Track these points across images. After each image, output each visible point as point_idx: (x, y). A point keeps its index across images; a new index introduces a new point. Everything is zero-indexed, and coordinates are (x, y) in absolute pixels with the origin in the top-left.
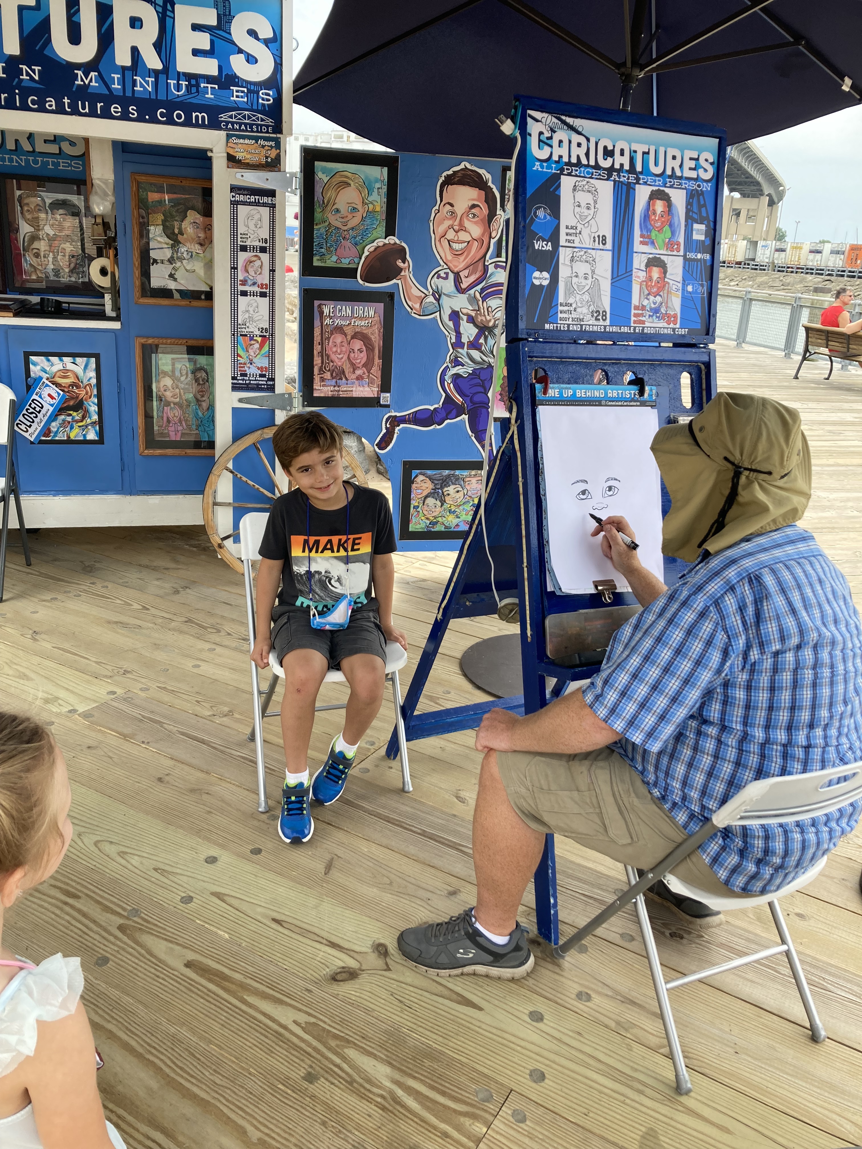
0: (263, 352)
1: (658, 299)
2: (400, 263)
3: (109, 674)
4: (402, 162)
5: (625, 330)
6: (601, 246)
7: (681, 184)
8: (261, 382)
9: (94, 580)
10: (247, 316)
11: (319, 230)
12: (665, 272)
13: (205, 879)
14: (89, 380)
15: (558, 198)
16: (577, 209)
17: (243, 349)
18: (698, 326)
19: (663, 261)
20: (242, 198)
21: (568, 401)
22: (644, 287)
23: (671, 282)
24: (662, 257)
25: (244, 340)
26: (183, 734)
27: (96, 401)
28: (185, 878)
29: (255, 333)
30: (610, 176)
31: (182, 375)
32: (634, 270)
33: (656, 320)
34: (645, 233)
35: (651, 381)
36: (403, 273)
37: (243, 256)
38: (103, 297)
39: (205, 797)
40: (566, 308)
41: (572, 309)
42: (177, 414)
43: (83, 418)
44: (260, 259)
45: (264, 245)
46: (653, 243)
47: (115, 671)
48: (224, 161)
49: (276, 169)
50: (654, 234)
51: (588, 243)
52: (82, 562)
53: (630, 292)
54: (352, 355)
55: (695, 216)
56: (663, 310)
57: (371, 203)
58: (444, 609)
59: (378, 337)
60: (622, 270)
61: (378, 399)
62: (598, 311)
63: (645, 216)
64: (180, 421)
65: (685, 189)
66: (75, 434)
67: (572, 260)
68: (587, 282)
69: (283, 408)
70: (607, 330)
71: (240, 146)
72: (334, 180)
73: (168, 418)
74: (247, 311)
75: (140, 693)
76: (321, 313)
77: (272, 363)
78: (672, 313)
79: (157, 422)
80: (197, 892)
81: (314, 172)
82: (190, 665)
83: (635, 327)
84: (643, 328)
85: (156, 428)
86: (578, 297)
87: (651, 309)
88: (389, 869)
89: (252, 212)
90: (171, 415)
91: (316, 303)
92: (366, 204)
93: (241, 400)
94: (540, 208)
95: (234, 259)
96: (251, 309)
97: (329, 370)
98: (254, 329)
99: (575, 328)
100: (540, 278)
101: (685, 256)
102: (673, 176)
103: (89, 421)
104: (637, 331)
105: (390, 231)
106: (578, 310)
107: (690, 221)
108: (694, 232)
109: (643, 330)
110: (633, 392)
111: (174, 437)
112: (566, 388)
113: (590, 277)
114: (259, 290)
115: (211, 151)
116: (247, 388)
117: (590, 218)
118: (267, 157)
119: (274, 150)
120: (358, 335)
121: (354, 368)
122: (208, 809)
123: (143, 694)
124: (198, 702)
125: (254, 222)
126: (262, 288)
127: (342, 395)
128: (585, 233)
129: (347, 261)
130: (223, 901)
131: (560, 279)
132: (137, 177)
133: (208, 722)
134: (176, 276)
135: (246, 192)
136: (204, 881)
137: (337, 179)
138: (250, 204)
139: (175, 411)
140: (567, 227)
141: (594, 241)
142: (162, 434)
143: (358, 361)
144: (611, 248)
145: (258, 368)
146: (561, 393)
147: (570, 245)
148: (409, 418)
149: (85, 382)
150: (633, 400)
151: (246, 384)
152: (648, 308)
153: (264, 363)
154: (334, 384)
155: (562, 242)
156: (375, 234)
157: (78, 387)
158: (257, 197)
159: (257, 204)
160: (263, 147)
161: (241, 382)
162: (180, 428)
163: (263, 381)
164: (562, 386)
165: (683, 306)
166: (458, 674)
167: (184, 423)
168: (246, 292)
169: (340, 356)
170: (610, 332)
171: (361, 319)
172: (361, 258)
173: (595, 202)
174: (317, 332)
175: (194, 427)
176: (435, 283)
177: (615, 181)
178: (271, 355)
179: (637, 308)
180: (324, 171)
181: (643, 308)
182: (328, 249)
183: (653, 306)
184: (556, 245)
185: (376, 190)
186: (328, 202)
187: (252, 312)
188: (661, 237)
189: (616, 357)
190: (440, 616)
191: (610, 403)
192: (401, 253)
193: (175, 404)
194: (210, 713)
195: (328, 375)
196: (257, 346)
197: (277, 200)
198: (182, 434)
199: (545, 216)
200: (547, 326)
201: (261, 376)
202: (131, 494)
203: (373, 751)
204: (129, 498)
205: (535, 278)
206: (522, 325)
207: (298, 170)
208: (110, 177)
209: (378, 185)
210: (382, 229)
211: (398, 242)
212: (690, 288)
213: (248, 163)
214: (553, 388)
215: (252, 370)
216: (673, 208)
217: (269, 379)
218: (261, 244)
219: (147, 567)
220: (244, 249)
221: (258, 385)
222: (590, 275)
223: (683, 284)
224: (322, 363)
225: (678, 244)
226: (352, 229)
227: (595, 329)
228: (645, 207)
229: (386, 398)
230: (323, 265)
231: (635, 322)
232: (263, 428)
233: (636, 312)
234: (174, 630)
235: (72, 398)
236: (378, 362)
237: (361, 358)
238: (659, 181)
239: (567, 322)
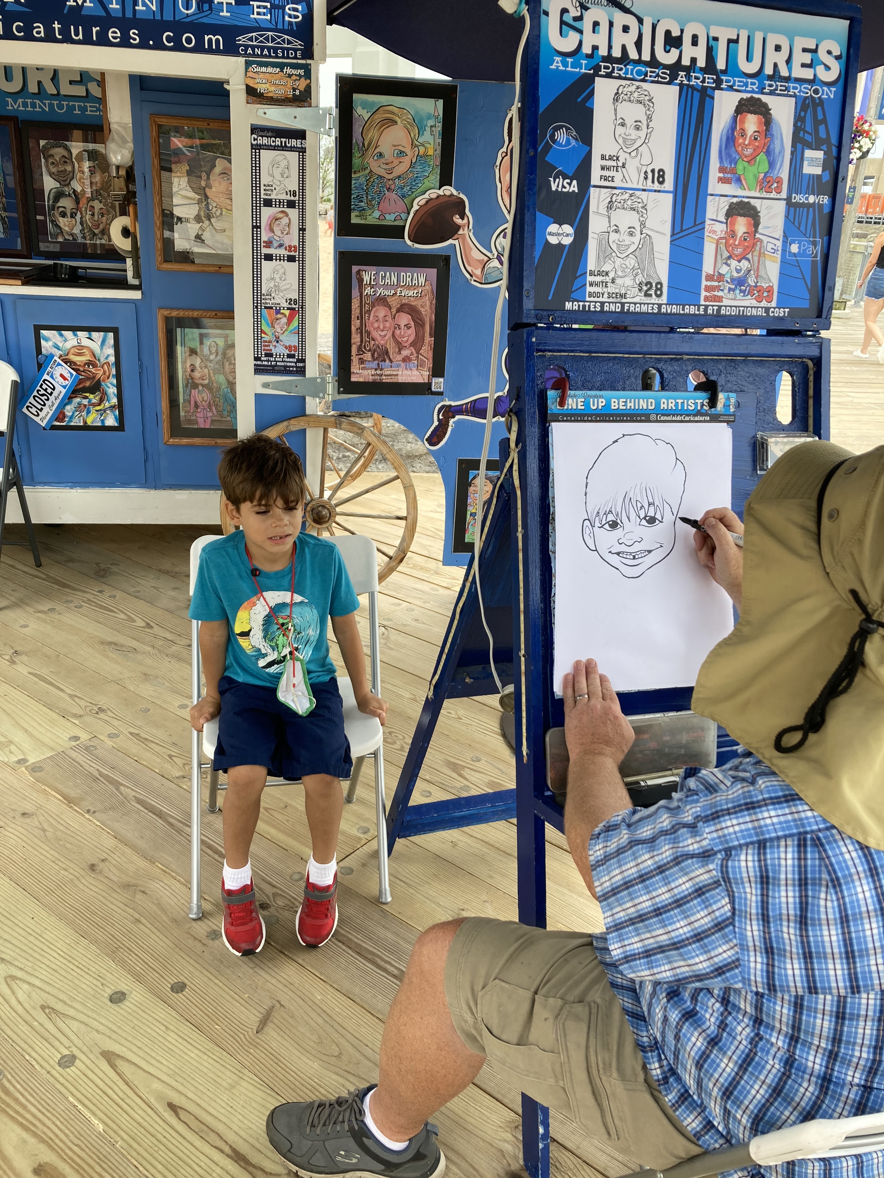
0: (291, 327)
1: (744, 264)
2: (457, 219)
3: (80, 712)
4: (461, 92)
5: (691, 310)
6: (657, 186)
7: (787, 89)
8: (288, 364)
9: (105, 587)
10: (272, 284)
11: (358, 179)
12: (756, 224)
13: (101, 1028)
14: (107, 358)
15: (589, 114)
16: (620, 130)
17: (268, 324)
18: (806, 305)
19: (754, 209)
20: (265, 141)
21: (597, 415)
22: (723, 247)
23: (765, 239)
24: (753, 202)
25: (269, 314)
26: (140, 801)
27: (115, 381)
28: (76, 1024)
29: (282, 305)
30: (673, 77)
31: (211, 353)
32: (708, 222)
33: (739, 296)
34: (726, 165)
35: (730, 385)
36: (461, 232)
37: (267, 213)
38: (125, 262)
39: (139, 896)
40: (598, 279)
41: (608, 279)
42: (205, 399)
43: (101, 400)
44: (287, 215)
45: (292, 198)
46: (739, 180)
47: (88, 709)
48: (243, 95)
49: (306, 104)
50: (740, 167)
51: (635, 180)
52: (97, 564)
53: (700, 254)
54: (398, 332)
55: (808, 137)
56: (751, 281)
57: (423, 145)
58: (435, 687)
59: (429, 311)
60: (688, 222)
61: (429, 384)
62: (649, 283)
63: (728, 138)
64: (210, 406)
65: (795, 96)
66: (92, 419)
67: (610, 206)
68: (633, 239)
69: (315, 395)
70: (663, 310)
71: (262, 75)
72: (376, 116)
73: (196, 403)
74: (273, 279)
75: (106, 740)
76: (361, 280)
77: (302, 341)
78: (765, 286)
79: (184, 407)
80: (85, 1049)
81: (352, 107)
82: (177, 704)
83: (706, 307)
84: (720, 307)
85: (182, 414)
86: (618, 261)
87: (733, 280)
88: (343, 1031)
89: (278, 158)
90: (199, 399)
91: (355, 269)
92: (416, 146)
93: (266, 385)
94: (561, 127)
95: (256, 215)
96: (277, 277)
97: (370, 350)
98: (280, 300)
99: (613, 308)
100: (558, 234)
101: (788, 200)
102: (775, 76)
103: (107, 405)
104: (710, 312)
105: (445, 180)
106: (618, 281)
107: (799, 146)
108: (805, 163)
109: (719, 310)
110: (699, 401)
111: (202, 424)
112: (595, 396)
113: (638, 233)
114: (287, 253)
115: (228, 82)
116: (273, 370)
117: (639, 142)
118: (294, 90)
119: (303, 79)
120: (406, 308)
121: (400, 347)
122: (137, 916)
123: (109, 743)
124: (170, 756)
125: (280, 170)
126: (290, 251)
127: (385, 380)
128: (632, 165)
129: (392, 217)
130: (113, 1066)
131: (590, 235)
132: (157, 120)
133: (173, 786)
134: (203, 237)
135: (270, 134)
136: (97, 1031)
137: (379, 117)
138: (275, 148)
139: (204, 395)
140: (603, 157)
141: (646, 178)
142: (189, 421)
143: (405, 339)
144: (671, 189)
145: (286, 347)
146: (586, 404)
147: (607, 184)
148: (466, 408)
149: (103, 360)
150: (699, 413)
151: (271, 366)
152: (728, 278)
153: (293, 340)
154: (375, 366)
155: (595, 178)
156: (427, 184)
157: (95, 366)
158: (283, 140)
159: (283, 148)
160: (290, 76)
161: (266, 363)
162: (210, 414)
163: (291, 363)
164: (589, 393)
165: (782, 274)
166: (496, 733)
167: (214, 408)
168: (272, 255)
169: (383, 333)
170: (666, 314)
171: (409, 288)
172: (409, 214)
173: (649, 118)
174: (355, 304)
175: (225, 413)
176: (500, 243)
177: (681, 85)
178: (301, 332)
179: (709, 278)
180: (365, 105)
181: (721, 277)
182: (369, 203)
183: (735, 275)
184: (585, 183)
185: (428, 129)
186: (370, 144)
187: (278, 280)
188: (752, 170)
189: (675, 350)
190: (431, 694)
191: (663, 418)
192: (459, 207)
193: (203, 386)
194: (181, 773)
195: (368, 356)
196: (284, 320)
197: (308, 143)
198: (213, 421)
199: (568, 140)
200: (568, 306)
201: (289, 356)
202: (156, 488)
203: (363, 842)
204: (153, 492)
205: (550, 234)
206: (528, 304)
207: (334, 105)
208: (128, 119)
209: (431, 123)
210: (435, 178)
211: (455, 193)
212: (794, 248)
213: (272, 98)
214: (574, 396)
215: (279, 350)
216: (774, 126)
217: (299, 361)
218: (288, 197)
219: (167, 573)
220: (268, 203)
221: (285, 367)
222: (638, 229)
223: (785, 242)
224: (362, 341)
225: (779, 181)
226: (399, 177)
227: (644, 309)
228: (728, 126)
229: (438, 384)
230: (363, 222)
231: (706, 299)
232: (290, 419)
233: (709, 283)
234: (173, 656)
235: (88, 379)
236: (429, 340)
237: (408, 336)
238: (753, 85)
239: (601, 299)
